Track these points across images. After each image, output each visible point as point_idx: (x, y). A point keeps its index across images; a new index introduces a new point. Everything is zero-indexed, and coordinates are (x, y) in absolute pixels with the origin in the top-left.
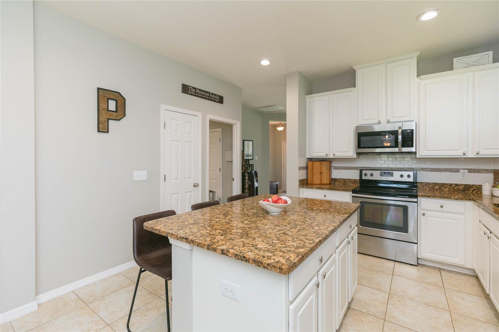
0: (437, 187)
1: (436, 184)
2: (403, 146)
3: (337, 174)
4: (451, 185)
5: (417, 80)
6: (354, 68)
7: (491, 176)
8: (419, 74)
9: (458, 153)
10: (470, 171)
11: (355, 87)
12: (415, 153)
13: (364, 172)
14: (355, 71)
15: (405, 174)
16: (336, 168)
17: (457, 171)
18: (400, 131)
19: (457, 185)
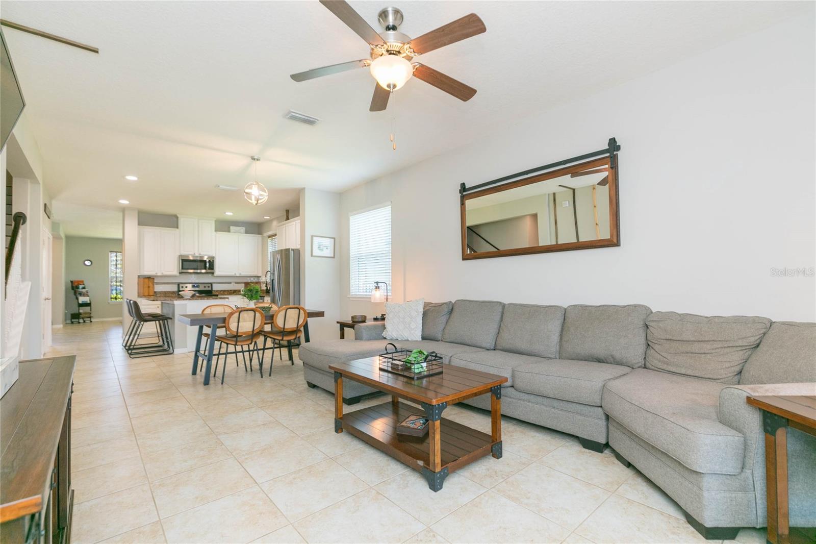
0: (222, 292)
1: (222, 291)
2: (209, 269)
3: (159, 288)
4: (228, 291)
5: (214, 233)
6: (178, 215)
7: (243, 285)
8: (216, 231)
9: (232, 274)
10: (236, 283)
11: (177, 227)
12: (213, 273)
13: (181, 285)
14: (177, 218)
15: (207, 285)
16: (157, 284)
17: (230, 283)
18: (207, 260)
19: (230, 290)
